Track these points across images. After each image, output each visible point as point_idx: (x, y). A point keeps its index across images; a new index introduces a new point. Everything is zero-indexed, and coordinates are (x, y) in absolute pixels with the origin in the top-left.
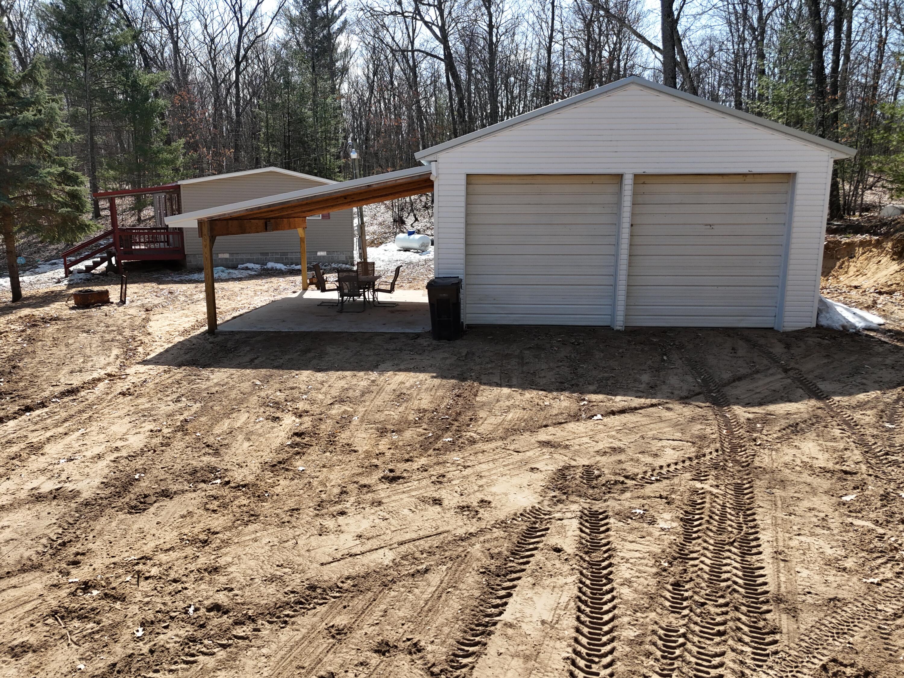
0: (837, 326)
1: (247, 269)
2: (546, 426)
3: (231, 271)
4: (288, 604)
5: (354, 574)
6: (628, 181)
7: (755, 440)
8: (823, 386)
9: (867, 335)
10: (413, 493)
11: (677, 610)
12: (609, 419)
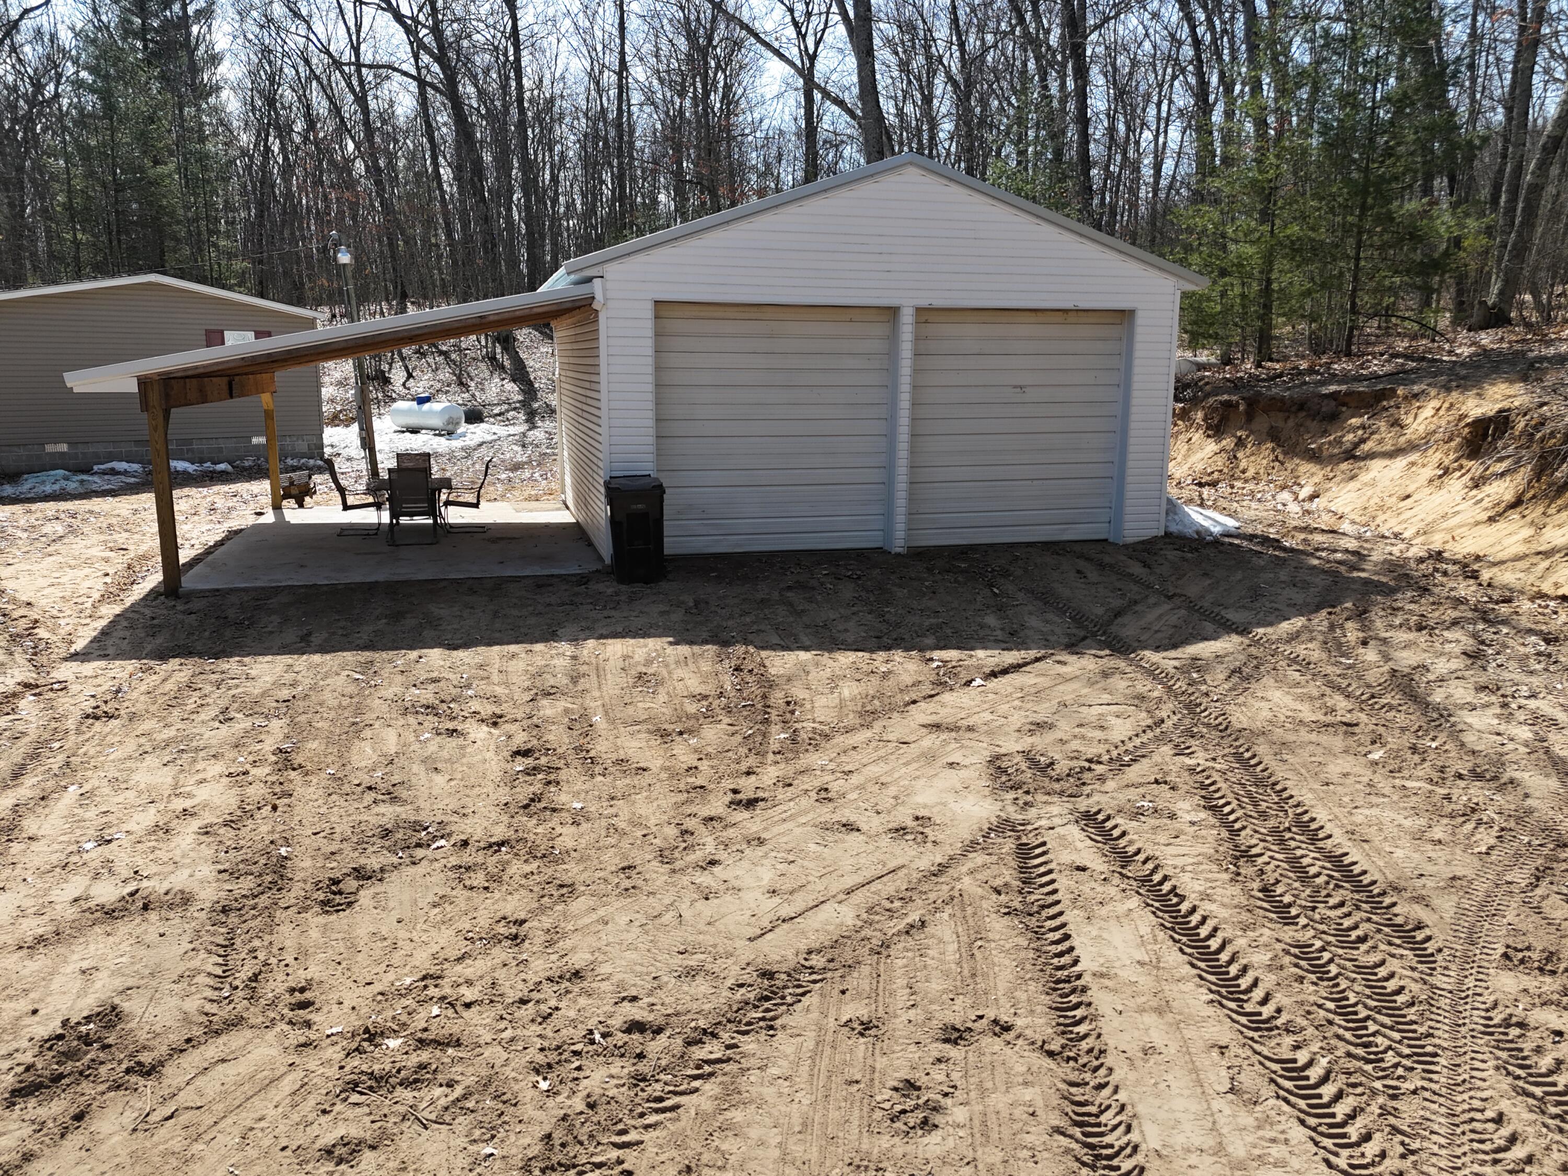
0: (1190, 532)
1: (113, 472)
2: (914, 702)
3: (85, 477)
4: (747, 1003)
5: (818, 945)
6: (907, 318)
7: (1207, 694)
8: (1231, 615)
9: (1231, 544)
10: (803, 820)
11: (1290, 921)
12: (994, 684)
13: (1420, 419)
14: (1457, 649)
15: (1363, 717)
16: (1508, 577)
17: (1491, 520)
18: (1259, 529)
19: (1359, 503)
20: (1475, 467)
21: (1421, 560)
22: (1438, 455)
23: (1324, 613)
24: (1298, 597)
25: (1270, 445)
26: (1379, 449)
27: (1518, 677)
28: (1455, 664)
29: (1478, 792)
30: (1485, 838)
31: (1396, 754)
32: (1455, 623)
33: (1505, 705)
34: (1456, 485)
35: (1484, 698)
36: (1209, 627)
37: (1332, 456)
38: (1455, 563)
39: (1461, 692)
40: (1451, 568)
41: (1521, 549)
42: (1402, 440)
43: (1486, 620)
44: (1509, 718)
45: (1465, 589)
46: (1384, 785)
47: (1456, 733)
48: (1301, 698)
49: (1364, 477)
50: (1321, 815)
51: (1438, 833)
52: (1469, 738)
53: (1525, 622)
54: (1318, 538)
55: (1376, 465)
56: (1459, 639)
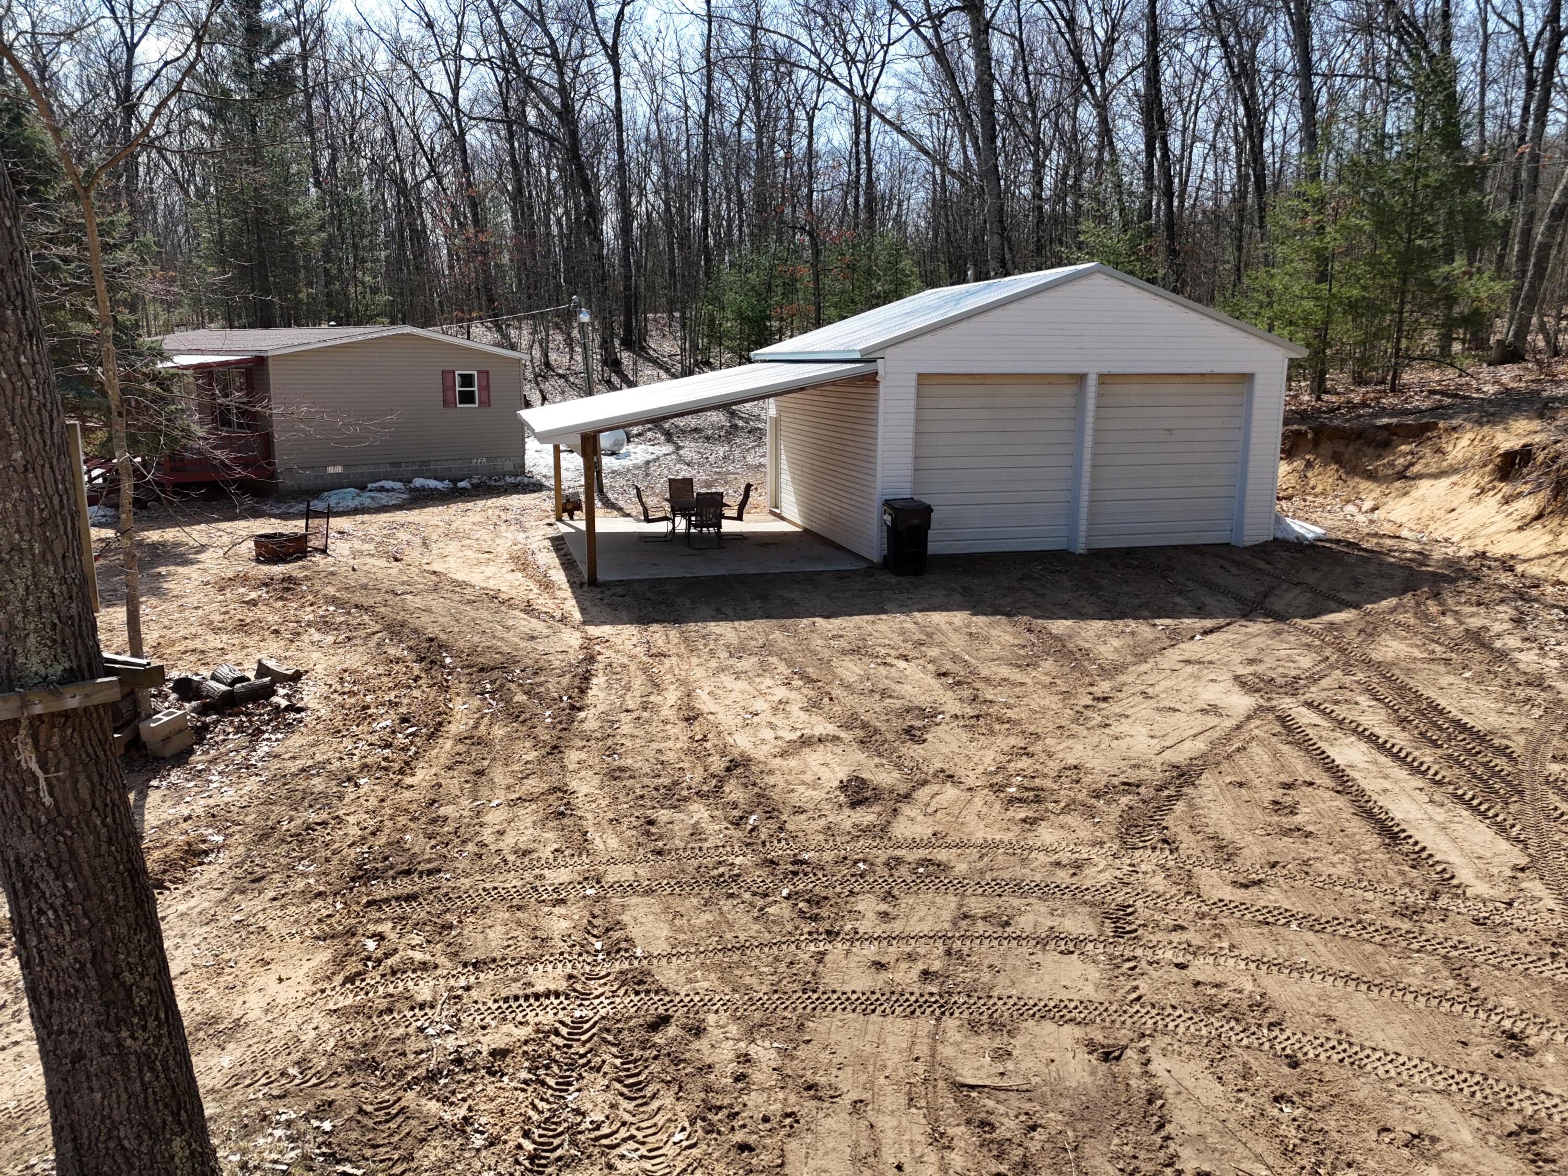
1: (382, 489)
2: (1163, 649)
3: (371, 494)
6: (1092, 381)
7: (1349, 643)
11: (1441, 746)
12: (1208, 638)
13: (1458, 448)
14: (1506, 617)
15: (1454, 655)
16: (1535, 570)
17: (1520, 528)
18: (1340, 535)
19: (1414, 515)
20: (1506, 488)
21: (1470, 559)
22: (1476, 478)
23: (1409, 595)
24: (1389, 585)
25: (1335, 467)
26: (1425, 471)
27: (1548, 633)
28: (1506, 626)
29: (1532, 692)
30: (1537, 712)
31: (1480, 674)
32: (1502, 601)
33: (1541, 649)
34: (1491, 501)
35: (1528, 645)
36: (1333, 605)
37: (1387, 476)
38: (1496, 560)
39: (1513, 642)
40: (1493, 564)
41: (1545, 550)
42: (1445, 464)
43: (1523, 599)
44: (1545, 655)
45: (1505, 578)
46: (1476, 689)
47: (1513, 663)
48: (1411, 646)
49: (1415, 494)
50: (1443, 703)
51: (1510, 710)
52: (1521, 666)
53: (1549, 600)
54: (1389, 542)
55: (1425, 484)
56: (1506, 611)
